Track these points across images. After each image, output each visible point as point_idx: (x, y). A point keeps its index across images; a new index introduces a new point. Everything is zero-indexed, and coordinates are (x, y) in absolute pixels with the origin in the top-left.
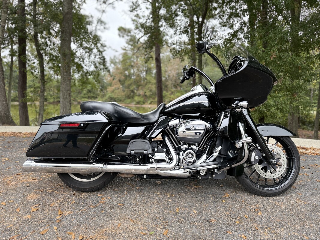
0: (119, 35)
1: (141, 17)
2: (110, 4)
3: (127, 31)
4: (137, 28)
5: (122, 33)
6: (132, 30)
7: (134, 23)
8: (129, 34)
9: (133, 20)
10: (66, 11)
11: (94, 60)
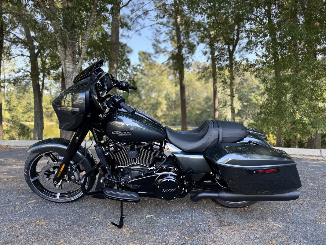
0: (139, 59)
1: (162, 42)
2: (137, 31)
3: (147, 55)
4: (157, 52)
5: (142, 56)
6: (152, 54)
7: (153, 48)
8: (149, 58)
9: (154, 45)
10: (114, 41)
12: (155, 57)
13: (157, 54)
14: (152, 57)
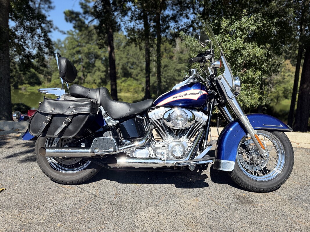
0: (66, 19)
4: (86, 12)
6: (80, 14)
7: (82, 8)
8: (77, 19)
11: (38, 42)
12: (84, 17)
13: (87, 14)
14: (80, 17)
